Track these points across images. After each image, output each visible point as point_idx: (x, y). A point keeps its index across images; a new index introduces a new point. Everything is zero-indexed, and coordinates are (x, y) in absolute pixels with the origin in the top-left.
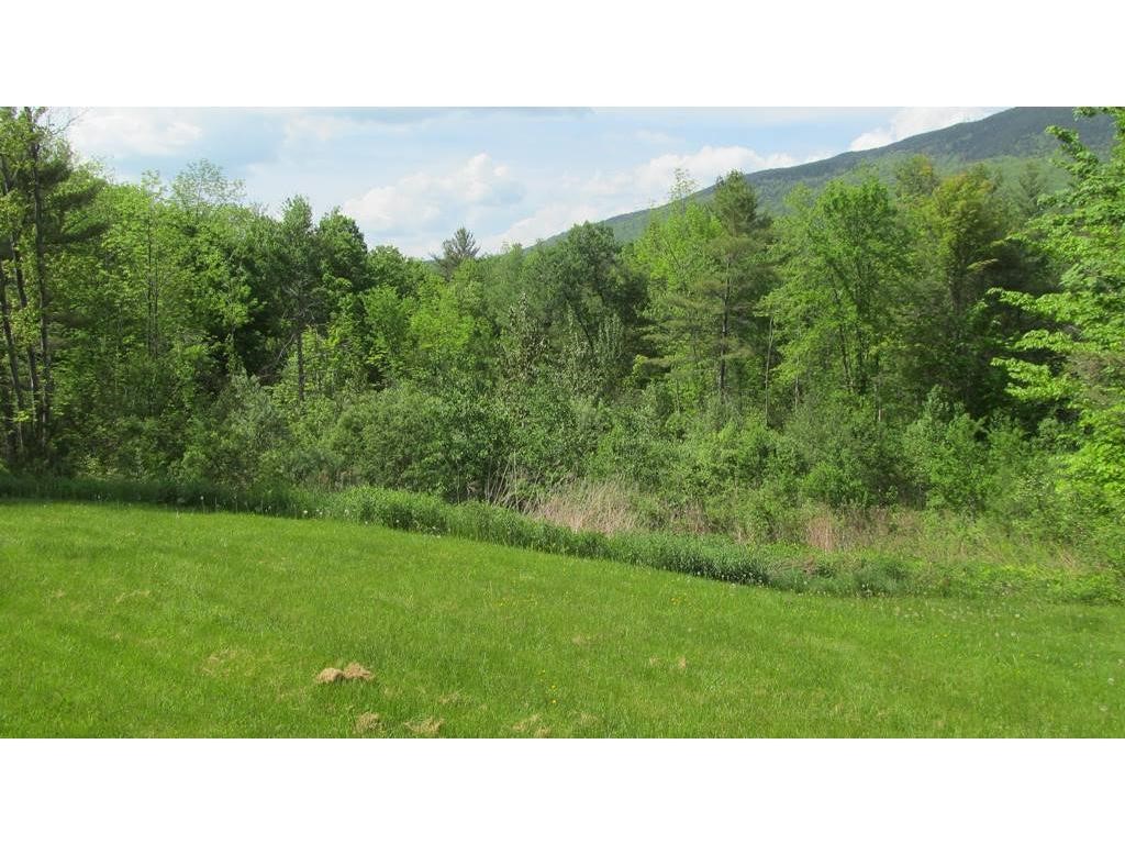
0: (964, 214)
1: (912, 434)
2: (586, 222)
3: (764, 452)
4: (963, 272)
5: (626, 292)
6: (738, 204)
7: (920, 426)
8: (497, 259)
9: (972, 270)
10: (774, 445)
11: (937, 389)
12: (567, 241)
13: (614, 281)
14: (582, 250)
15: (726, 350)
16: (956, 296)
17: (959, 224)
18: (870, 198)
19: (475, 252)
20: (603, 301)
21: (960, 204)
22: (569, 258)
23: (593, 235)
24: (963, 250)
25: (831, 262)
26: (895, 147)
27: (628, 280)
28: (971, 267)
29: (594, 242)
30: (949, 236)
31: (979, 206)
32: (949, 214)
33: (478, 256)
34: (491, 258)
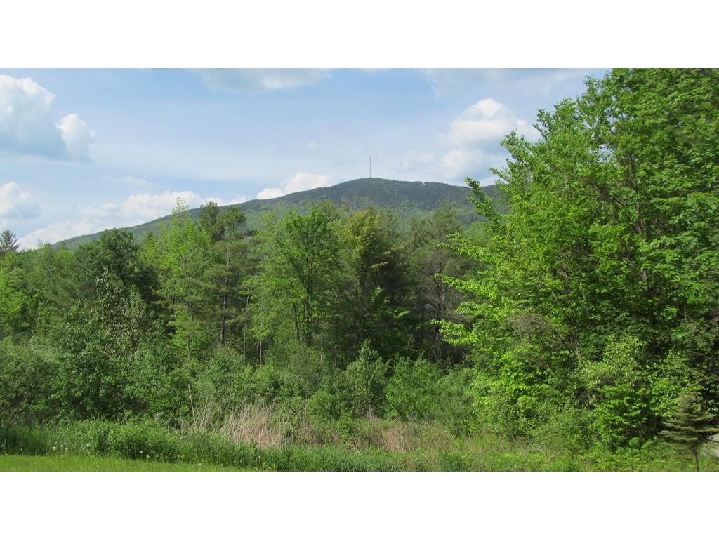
0: (368, 235)
1: (350, 371)
2: (115, 229)
3: (276, 385)
4: (367, 270)
5: (140, 278)
6: (238, 219)
7: (357, 365)
8: (35, 252)
9: (374, 268)
10: (283, 380)
11: (367, 342)
12: (99, 240)
13: (132, 269)
14: (110, 247)
15: (227, 317)
16: (362, 284)
17: (365, 241)
18: (316, 221)
19: (16, 247)
20: (125, 283)
21: (365, 229)
22: (102, 253)
23: (119, 238)
24: (367, 257)
25: (292, 260)
26: (282, 198)
27: (142, 269)
28: (373, 267)
29: (119, 242)
30: (359, 248)
31: (375, 230)
32: (358, 234)
33: (19, 250)
34: (30, 252)
